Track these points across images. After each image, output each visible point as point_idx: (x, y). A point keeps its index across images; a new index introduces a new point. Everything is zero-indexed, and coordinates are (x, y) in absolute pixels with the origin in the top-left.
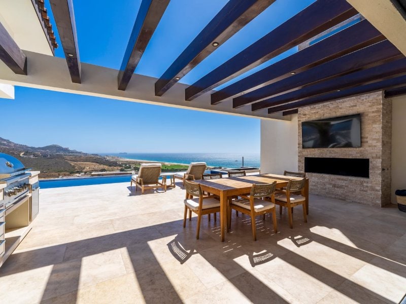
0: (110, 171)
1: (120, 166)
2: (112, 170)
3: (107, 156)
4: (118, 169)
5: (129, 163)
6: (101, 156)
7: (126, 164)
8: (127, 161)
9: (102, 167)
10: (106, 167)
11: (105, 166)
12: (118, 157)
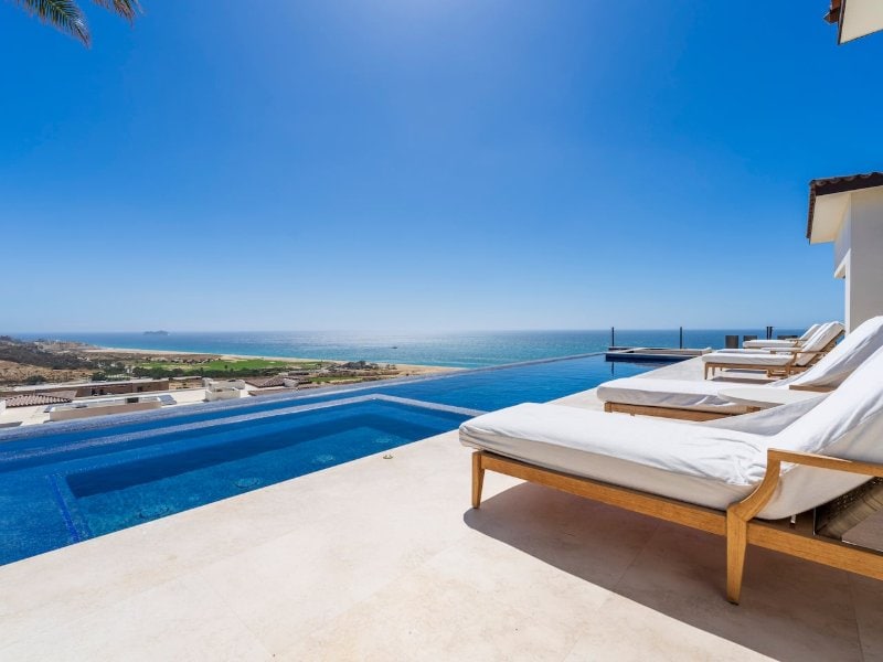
0: (58, 381)
1: (89, 366)
2: (67, 380)
3: (40, 340)
4: (83, 376)
5: (118, 358)
6: (18, 341)
7: (108, 363)
8: (108, 355)
9: (30, 370)
10: (44, 371)
11: (41, 369)
12: (79, 344)
